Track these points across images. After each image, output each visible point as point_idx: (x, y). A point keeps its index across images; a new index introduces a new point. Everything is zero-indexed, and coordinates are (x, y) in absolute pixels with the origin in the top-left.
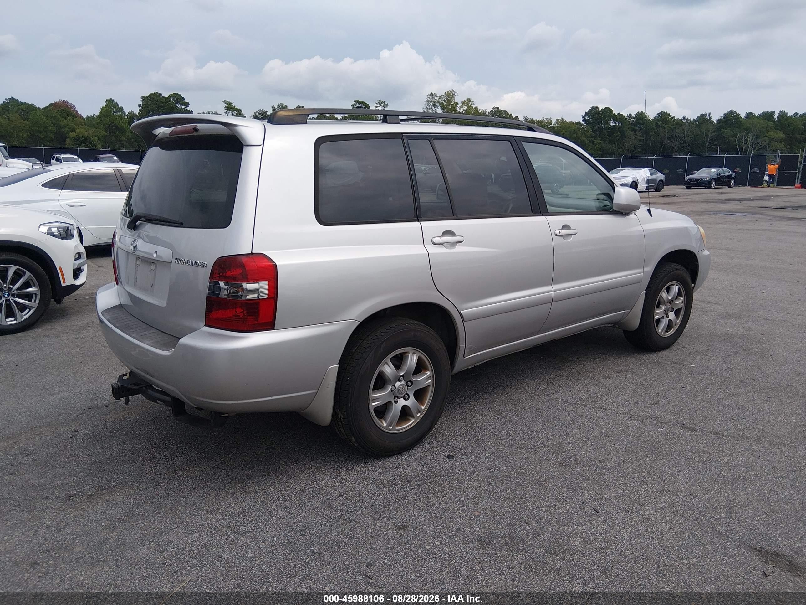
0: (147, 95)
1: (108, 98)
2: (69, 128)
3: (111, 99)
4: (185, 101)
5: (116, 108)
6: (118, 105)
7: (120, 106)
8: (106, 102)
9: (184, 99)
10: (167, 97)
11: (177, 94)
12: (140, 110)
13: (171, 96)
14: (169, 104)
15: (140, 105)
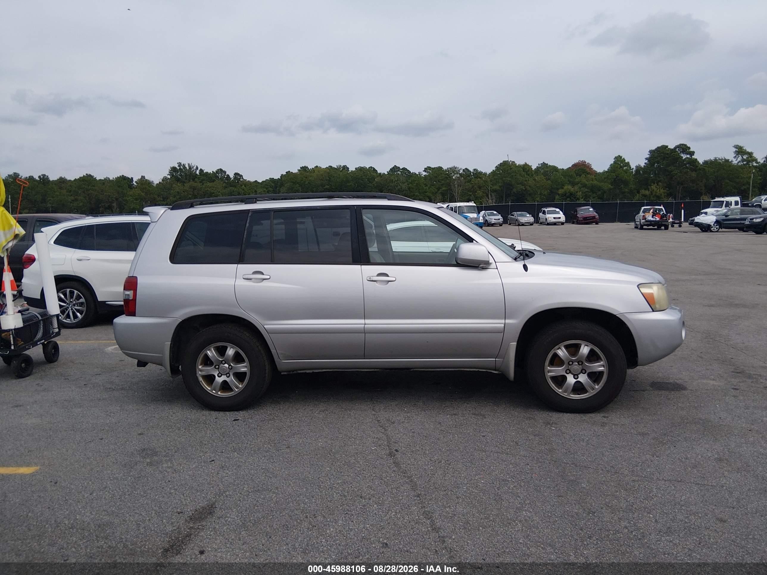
0: (654, 148)
1: (617, 155)
2: (581, 184)
3: (619, 156)
4: (691, 150)
5: (622, 163)
6: (625, 160)
7: (626, 161)
8: (614, 159)
9: (689, 148)
10: (673, 148)
11: (683, 145)
12: (645, 163)
13: (675, 148)
14: (674, 154)
15: (646, 159)
